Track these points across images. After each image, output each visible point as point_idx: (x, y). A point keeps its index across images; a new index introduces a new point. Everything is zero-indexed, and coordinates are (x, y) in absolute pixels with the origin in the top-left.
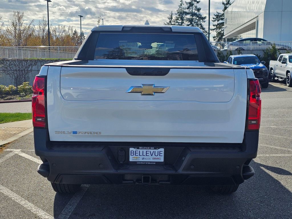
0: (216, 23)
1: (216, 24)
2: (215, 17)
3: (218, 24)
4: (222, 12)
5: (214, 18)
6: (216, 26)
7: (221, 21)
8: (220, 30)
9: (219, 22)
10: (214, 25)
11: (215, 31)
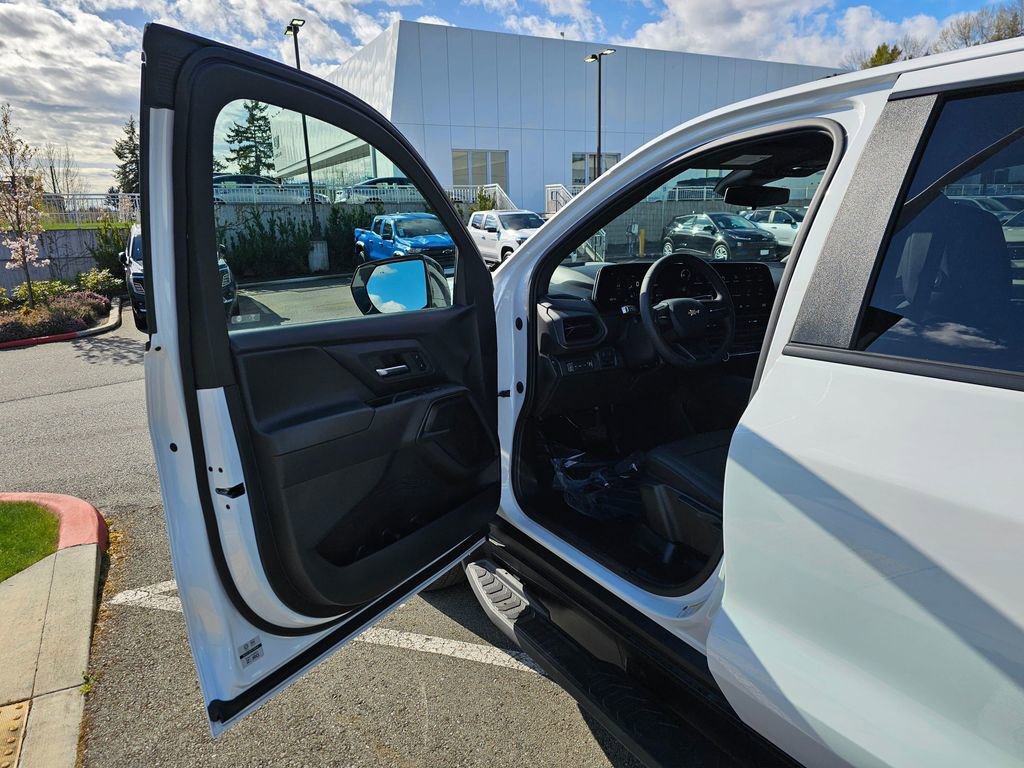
0: (236, 146)
1: (237, 149)
2: (233, 134)
3: (241, 149)
4: (246, 125)
5: (229, 136)
6: (238, 152)
7: (245, 143)
8: (248, 161)
9: (242, 145)
10: (232, 151)
11: (236, 162)
